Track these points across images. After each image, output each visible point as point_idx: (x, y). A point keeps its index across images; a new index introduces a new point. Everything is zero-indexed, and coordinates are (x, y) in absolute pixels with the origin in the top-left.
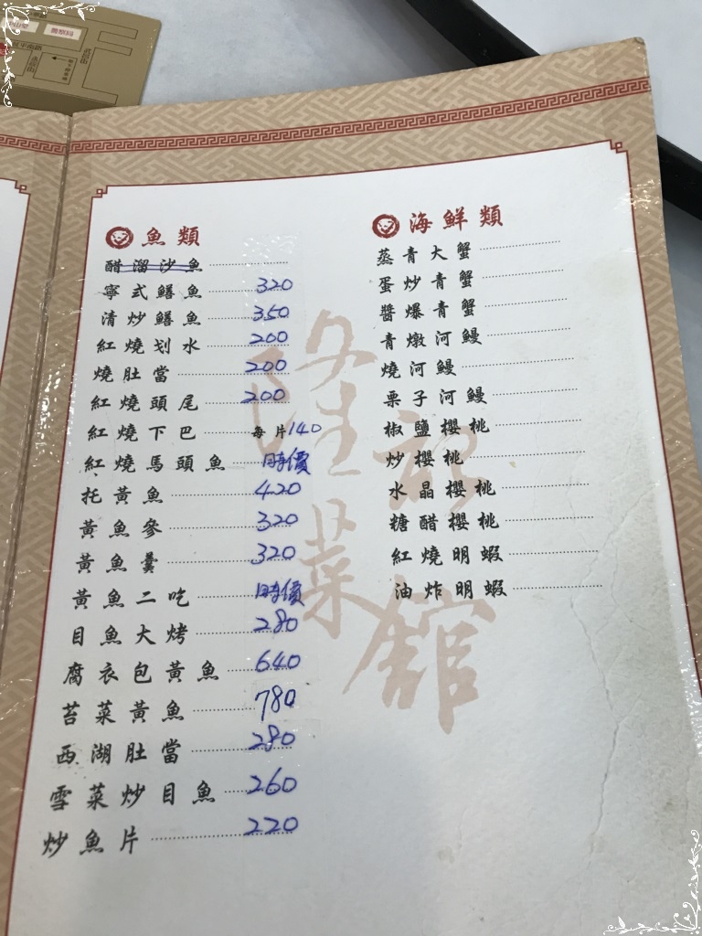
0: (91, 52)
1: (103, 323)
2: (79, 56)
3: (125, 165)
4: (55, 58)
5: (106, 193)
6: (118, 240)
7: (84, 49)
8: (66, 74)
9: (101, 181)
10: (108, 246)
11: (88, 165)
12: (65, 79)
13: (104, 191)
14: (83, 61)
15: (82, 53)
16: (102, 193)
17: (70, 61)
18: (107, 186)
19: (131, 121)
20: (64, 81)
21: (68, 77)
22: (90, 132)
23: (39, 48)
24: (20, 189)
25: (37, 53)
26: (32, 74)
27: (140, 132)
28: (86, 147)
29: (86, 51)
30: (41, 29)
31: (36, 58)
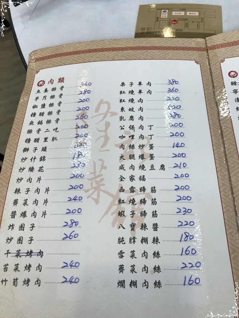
0: (203, 18)
1: (236, 102)
2: (200, 20)
3: (228, 51)
4: (193, 22)
5: (224, 61)
6: (233, 75)
7: (201, 18)
8: (198, 26)
9: (221, 57)
10: (230, 77)
11: (216, 53)
12: (198, 28)
13: (223, 60)
14: (202, 22)
15: (201, 19)
16: (223, 61)
17: (198, 22)
18: (224, 59)
19: (227, 37)
20: (198, 29)
21: (199, 27)
22: (214, 43)
23: (187, 19)
24: (197, 63)
25: (187, 21)
26: (187, 28)
27: (232, 40)
28: (214, 47)
29: (202, 18)
30: (186, 13)
31: (187, 23)
